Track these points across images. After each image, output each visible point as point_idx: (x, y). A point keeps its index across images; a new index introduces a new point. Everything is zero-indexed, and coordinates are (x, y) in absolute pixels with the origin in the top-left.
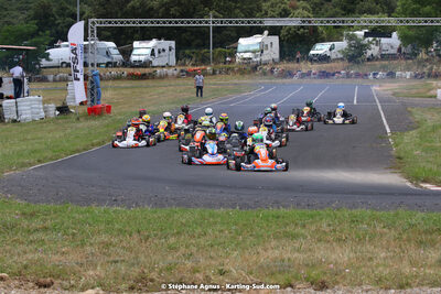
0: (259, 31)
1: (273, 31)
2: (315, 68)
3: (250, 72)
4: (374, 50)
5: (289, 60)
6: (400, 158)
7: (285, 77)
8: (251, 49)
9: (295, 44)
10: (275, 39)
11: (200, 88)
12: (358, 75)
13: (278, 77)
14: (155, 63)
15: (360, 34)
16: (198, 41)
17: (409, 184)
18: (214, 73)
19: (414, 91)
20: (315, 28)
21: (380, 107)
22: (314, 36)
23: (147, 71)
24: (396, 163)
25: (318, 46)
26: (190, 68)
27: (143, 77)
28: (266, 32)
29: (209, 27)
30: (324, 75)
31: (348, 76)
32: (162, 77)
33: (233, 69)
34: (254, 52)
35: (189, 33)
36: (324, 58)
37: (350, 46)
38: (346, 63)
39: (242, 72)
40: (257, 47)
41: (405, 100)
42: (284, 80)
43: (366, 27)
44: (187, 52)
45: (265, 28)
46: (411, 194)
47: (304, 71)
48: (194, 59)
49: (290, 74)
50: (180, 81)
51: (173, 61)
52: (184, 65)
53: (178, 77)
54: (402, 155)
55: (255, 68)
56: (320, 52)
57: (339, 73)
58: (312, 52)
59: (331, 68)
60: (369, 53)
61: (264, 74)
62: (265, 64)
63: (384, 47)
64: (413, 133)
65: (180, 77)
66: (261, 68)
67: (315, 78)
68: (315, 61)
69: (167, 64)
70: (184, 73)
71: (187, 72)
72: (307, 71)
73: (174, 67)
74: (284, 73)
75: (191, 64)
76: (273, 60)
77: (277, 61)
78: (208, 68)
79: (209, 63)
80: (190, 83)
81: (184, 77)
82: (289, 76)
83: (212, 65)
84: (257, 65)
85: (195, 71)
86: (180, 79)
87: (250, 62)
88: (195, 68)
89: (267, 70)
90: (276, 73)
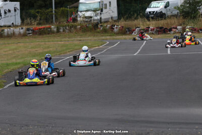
2: (152, 25)
5: (127, 18)
7: (124, 33)
8: (92, 8)
12: (194, 30)
13: (118, 34)
14: (2, 23)
18: (58, 31)
25: (154, 4)
26: (35, 26)
30: (163, 30)
34: (94, 11)
36: (160, 15)
38: (181, 20)
40: (97, 7)
42: (124, 37)
44: (32, 11)
47: (142, 27)
48: (39, 18)
49: (129, 31)
50: (26, 40)
51: (18, 21)
52: (28, 24)
53: (25, 35)
55: (96, 26)
56: (156, 10)
57: (176, 28)
58: (148, 10)
59: (167, 24)
61: (105, 31)
62: (105, 22)
65: (27, 36)
66: (101, 26)
67: (153, 33)
68: (153, 18)
69: (13, 24)
70: (30, 32)
71: (33, 31)
72: (145, 28)
73: (20, 26)
74: (124, 29)
75: (36, 23)
76: (112, 18)
77: (116, 19)
78: (52, 27)
79: (52, 22)
80: (38, 41)
81: (30, 36)
82: (128, 33)
83: (55, 23)
84: (98, 23)
85: (40, 29)
86: (26, 37)
87: (91, 20)
88: (40, 27)
89: (108, 27)
90: (116, 30)
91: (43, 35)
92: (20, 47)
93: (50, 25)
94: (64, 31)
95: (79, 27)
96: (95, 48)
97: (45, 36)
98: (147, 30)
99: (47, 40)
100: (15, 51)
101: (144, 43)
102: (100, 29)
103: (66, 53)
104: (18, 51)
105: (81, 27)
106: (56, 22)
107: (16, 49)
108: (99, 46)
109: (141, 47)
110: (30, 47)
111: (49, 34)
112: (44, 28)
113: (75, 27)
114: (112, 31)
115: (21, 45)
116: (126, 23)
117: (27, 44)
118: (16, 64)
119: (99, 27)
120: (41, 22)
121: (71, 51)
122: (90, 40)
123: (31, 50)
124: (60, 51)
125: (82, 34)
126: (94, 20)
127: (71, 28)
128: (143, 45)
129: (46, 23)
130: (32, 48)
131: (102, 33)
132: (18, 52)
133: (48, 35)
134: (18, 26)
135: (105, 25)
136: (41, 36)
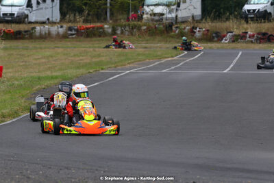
2: (251, 29)
3: (161, 33)
7: (210, 40)
14: (32, 18)
23: (22, 27)
26: (80, 24)
27: (17, 36)
30: (265, 38)
34: (168, 5)
39: (152, 31)
42: (209, 45)
47: (237, 32)
48: (86, 12)
49: (215, 37)
50: (68, 43)
52: (75, 21)
53: (65, 37)
55: (169, 27)
56: (257, 7)
58: (247, 7)
59: (273, 28)
62: (183, 22)
65: (68, 38)
66: (177, 27)
67: (252, 42)
69: (48, 19)
70: (73, 32)
71: (77, 30)
72: (241, 33)
73: (58, 23)
74: (209, 34)
75: (81, 20)
76: (193, 17)
77: (199, 18)
78: (106, 26)
79: (105, 19)
80: (83, 45)
81: (73, 38)
82: (216, 39)
83: (110, 22)
84: (172, 23)
85: (87, 28)
86: (68, 40)
87: (162, 19)
88: (88, 25)
89: (186, 30)
90: (198, 34)
91: (91, 37)
92: (58, 53)
93: (102, 24)
94: (122, 33)
95: (145, 27)
96: (166, 60)
97: (94, 39)
98: (243, 37)
99: (97, 45)
100: (51, 59)
101: (239, 56)
102: (175, 32)
103: (125, 65)
104: (54, 58)
105: (147, 28)
106: (111, 19)
107: (52, 57)
108: (172, 57)
109: (235, 61)
110: (72, 54)
111: (100, 36)
112: (93, 28)
113: (139, 28)
114: (193, 36)
115: (60, 50)
116: (214, 24)
117: (69, 50)
118: (52, 78)
119: (174, 29)
120: (90, 18)
121: (133, 62)
122: (160, 48)
123: (73, 58)
124: (116, 63)
125: (148, 38)
126: (166, 19)
127: (132, 29)
128: (237, 58)
129: (96, 20)
130: (75, 55)
131: (178, 38)
132: (55, 61)
133: (98, 38)
134: (55, 23)
135: (183, 26)
136: (89, 39)
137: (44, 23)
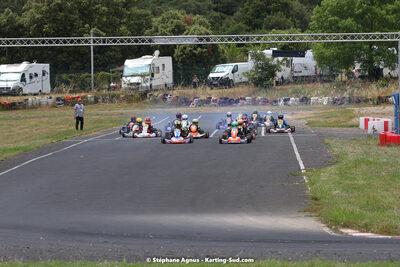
0: (149, 51)
1: (166, 51)
2: (215, 94)
3: (138, 100)
4: (284, 72)
6: (316, 199)
7: (180, 105)
8: (140, 72)
9: (192, 67)
10: (168, 61)
11: (80, 119)
12: (266, 102)
13: (171, 105)
14: (26, 90)
15: (268, 52)
16: (78, 64)
17: (327, 230)
18: (96, 101)
19: (333, 119)
20: (215, 47)
21: (292, 139)
22: (214, 56)
23: (16, 99)
24: (312, 204)
25: (219, 68)
26: (66, 95)
27: (12, 107)
28: (157, 52)
29: (89, 47)
30: (227, 102)
31: (254, 102)
32: (33, 107)
33: (118, 97)
34: (142, 76)
35: (65, 55)
36: (225, 83)
37: (257, 67)
38: (252, 88)
39: (129, 99)
40: (147, 70)
41: (322, 130)
43: (276, 45)
44: (64, 76)
45: (156, 47)
46: (329, 242)
47: (203, 97)
49: (186, 102)
50: (56, 111)
51: (47, 87)
52: (60, 92)
53: (54, 106)
54: (319, 195)
55: (144, 95)
56: (220, 75)
57: (244, 99)
58: (211, 75)
59: (234, 94)
60: (279, 75)
61: (155, 101)
62: (156, 90)
63: (296, 69)
64: (332, 169)
66: (151, 95)
67: (215, 106)
68: (215, 85)
69: (40, 91)
70: (61, 102)
71: (64, 100)
73: (48, 94)
74: (179, 100)
75: (68, 91)
76: (166, 85)
77: (171, 86)
78: (89, 96)
79: (90, 89)
81: (60, 107)
82: (184, 104)
84: (147, 91)
85: (73, 98)
86: (56, 108)
87: (138, 88)
88: (74, 96)
89: (159, 97)
90: (169, 101)
93: (86, 94)
94: (103, 101)
95: (123, 96)
98: (208, 101)
102: (149, 99)
105: (125, 96)
106: (95, 89)
119: (148, 96)
120: (76, 89)
125: (126, 105)
126: (142, 88)
127: (112, 98)
129: (81, 91)
131: (152, 104)
134: (45, 94)
135: (156, 94)
137: (35, 95)
